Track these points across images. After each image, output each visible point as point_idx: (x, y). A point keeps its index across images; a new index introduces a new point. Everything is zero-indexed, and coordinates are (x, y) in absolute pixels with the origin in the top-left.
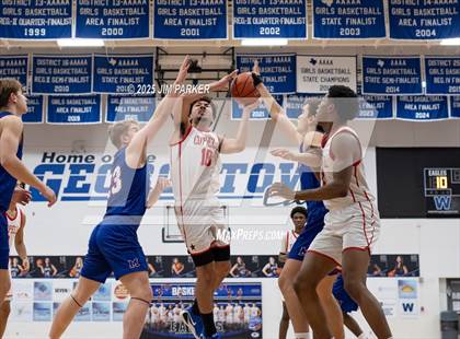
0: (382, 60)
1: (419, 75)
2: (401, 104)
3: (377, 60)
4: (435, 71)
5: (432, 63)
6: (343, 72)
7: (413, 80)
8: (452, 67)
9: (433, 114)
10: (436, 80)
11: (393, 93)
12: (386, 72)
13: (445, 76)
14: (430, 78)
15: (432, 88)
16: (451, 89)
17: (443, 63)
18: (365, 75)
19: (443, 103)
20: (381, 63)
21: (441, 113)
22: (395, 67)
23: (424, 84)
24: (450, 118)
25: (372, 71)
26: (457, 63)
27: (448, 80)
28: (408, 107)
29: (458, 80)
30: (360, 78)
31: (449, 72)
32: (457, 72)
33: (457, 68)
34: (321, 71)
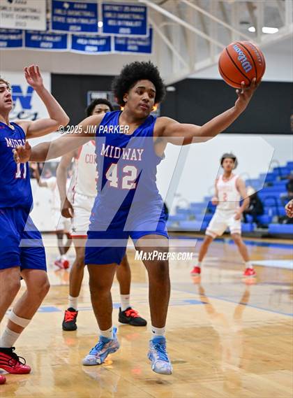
0: (68, 3)
1: (96, 17)
3: (63, 3)
4: (109, 15)
5: (107, 8)
6: (34, 11)
7: (92, 22)
8: (122, 12)
9: (100, 48)
10: (111, 23)
11: (75, 31)
12: (70, 13)
13: (117, 19)
14: (105, 21)
15: (107, 28)
16: (122, 30)
17: (116, 9)
18: (54, 14)
20: (66, 6)
21: (106, 47)
22: (77, 10)
23: (100, 24)
24: (113, 51)
25: (59, 11)
26: (127, 9)
27: (120, 23)
28: (80, 41)
29: (128, 24)
30: (49, 15)
31: (121, 16)
32: (127, 16)
33: (127, 13)
34: (17, 10)
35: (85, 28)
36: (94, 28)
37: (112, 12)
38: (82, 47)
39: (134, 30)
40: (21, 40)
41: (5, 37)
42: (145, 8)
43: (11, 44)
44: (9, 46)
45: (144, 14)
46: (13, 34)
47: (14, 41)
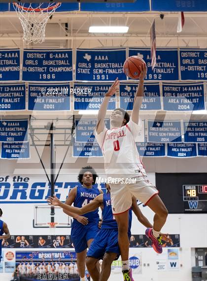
0: (159, 122)
2: (170, 148)
3: (156, 123)
8: (199, 127)
9: (188, 154)
10: (190, 134)
13: (195, 132)
15: (187, 138)
16: (198, 139)
17: (194, 124)
18: (149, 131)
19: (194, 148)
20: (158, 124)
21: (193, 153)
23: (183, 137)
24: (198, 156)
26: (201, 124)
27: (197, 134)
28: (174, 150)
31: (197, 129)
32: (201, 130)
33: (201, 127)
38: (176, 154)
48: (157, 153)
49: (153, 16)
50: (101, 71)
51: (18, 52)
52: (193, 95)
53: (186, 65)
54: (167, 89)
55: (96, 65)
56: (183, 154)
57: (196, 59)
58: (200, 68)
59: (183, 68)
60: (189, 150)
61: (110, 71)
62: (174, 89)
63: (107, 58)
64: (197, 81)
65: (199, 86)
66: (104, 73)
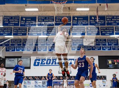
1: (106, 42)
2: (103, 48)
4: (109, 42)
5: (108, 40)
7: (105, 43)
8: (112, 41)
9: (109, 50)
10: (109, 43)
11: (101, 46)
12: (100, 42)
13: (111, 42)
14: (108, 43)
15: (108, 45)
16: (112, 45)
17: (111, 40)
18: (96, 42)
19: (111, 47)
20: (99, 40)
21: (110, 49)
23: (107, 44)
24: (112, 50)
25: (97, 41)
26: (113, 40)
27: (112, 43)
28: (104, 48)
29: (113, 43)
30: (95, 43)
31: (112, 42)
32: (113, 42)
34: (88, 42)
35: (103, 45)
36: (106, 45)
37: (110, 41)
38: (105, 50)
39: (115, 45)
40: (91, 49)
41: (87, 48)
42: (118, 39)
43: (89, 50)
44: (88, 50)
45: (117, 41)
46: (89, 47)
47: (89, 49)
48: (98, 49)
49: (97, 5)
50: (80, 23)
51: (54, 17)
52: (110, 30)
53: (108, 21)
54: (102, 28)
55: (79, 21)
56: (107, 50)
57: (111, 19)
58: (112, 22)
59: (107, 22)
60: (109, 48)
61: (83, 23)
62: (104, 29)
63: (82, 19)
64: (111, 26)
65: (112, 27)
66: (81, 24)
